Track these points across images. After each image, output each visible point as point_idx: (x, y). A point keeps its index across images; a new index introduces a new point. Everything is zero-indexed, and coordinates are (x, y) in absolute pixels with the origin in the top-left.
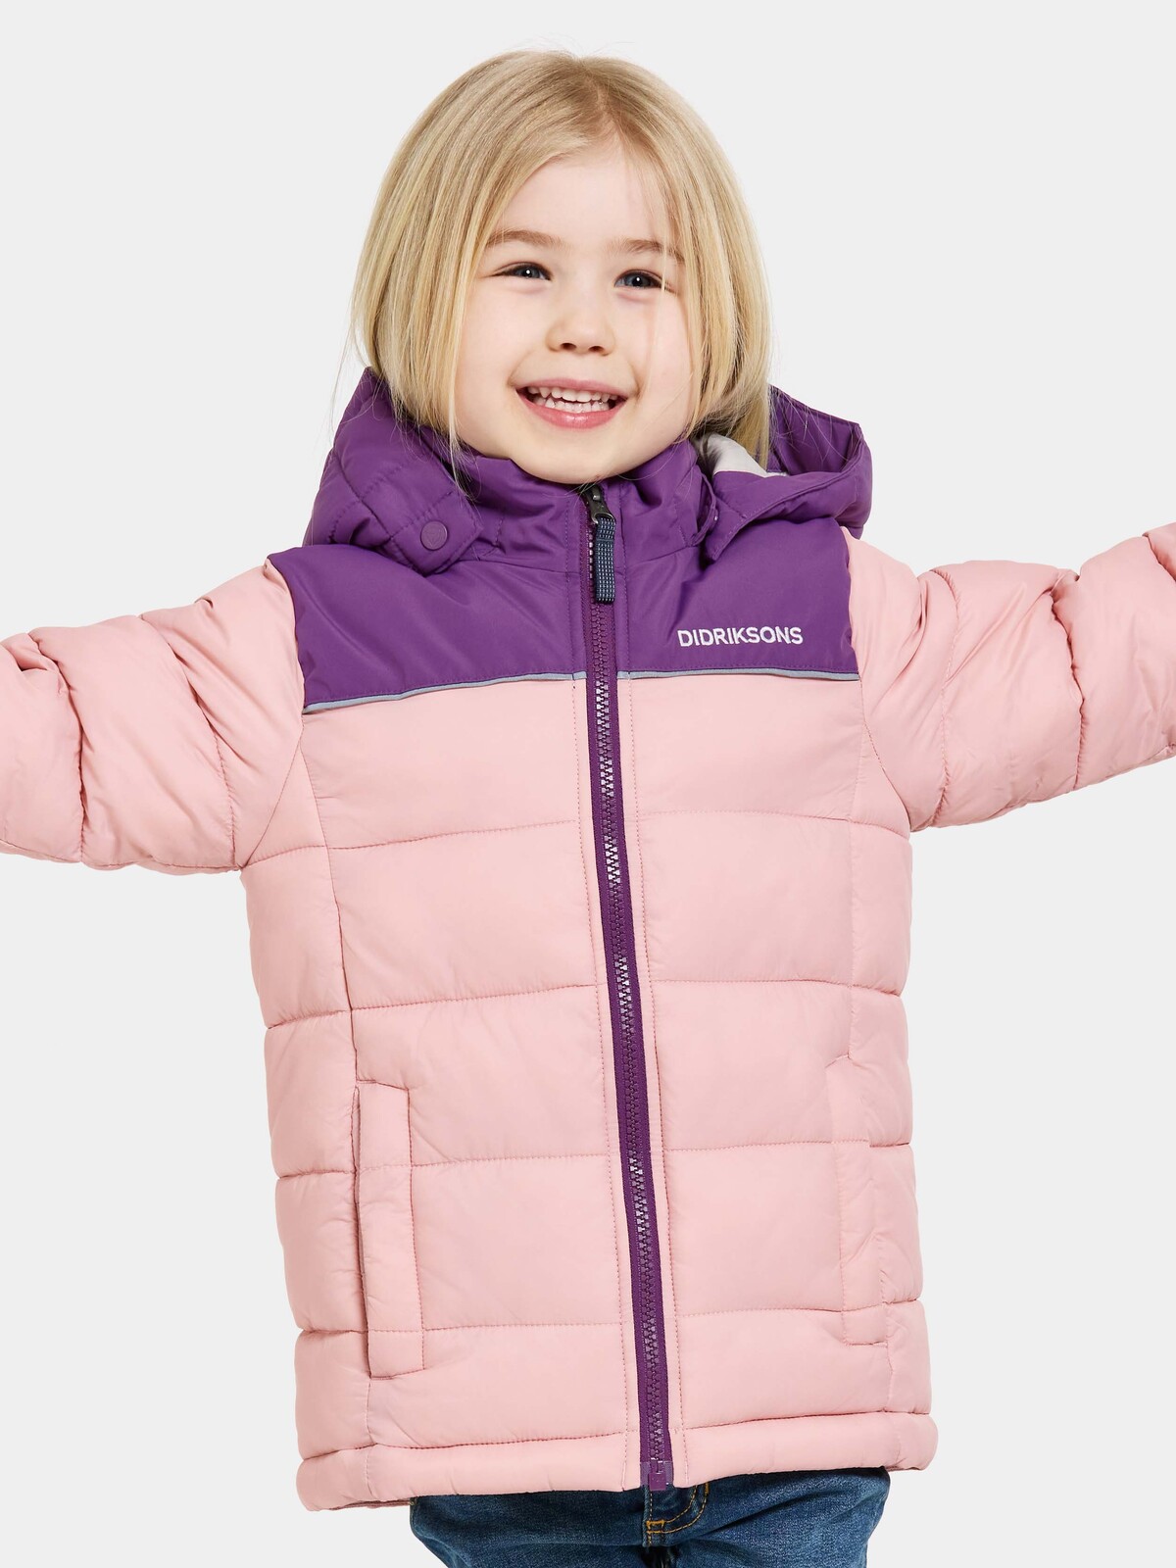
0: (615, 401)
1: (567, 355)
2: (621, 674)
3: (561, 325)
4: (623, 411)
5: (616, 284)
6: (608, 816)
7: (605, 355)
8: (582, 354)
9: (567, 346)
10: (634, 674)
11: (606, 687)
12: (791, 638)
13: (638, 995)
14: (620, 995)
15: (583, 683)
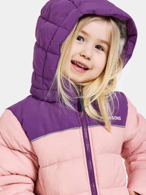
0: (86, 69)
1: (82, 58)
3: (84, 51)
4: (88, 71)
5: (95, 47)
7: (89, 60)
8: (86, 59)
9: (84, 56)
10: (91, 126)
11: (86, 129)
12: (119, 119)
13: (97, 192)
14: (94, 193)
15: (81, 129)
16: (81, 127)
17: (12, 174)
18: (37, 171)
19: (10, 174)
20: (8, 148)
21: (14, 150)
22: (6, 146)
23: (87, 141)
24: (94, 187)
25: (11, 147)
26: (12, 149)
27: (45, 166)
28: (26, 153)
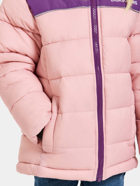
2: (98, 7)
6: (95, 37)
10: (101, 7)
11: (95, 10)
12: (135, 3)
13: (102, 76)
14: (98, 76)
15: (90, 9)
16: (90, 7)
17: (12, 52)
18: (39, 52)
19: (9, 51)
20: (11, 25)
21: (17, 27)
22: (9, 22)
23: (95, 22)
24: (99, 70)
25: (13, 24)
26: (14, 26)
27: (47, 44)
28: (28, 31)
